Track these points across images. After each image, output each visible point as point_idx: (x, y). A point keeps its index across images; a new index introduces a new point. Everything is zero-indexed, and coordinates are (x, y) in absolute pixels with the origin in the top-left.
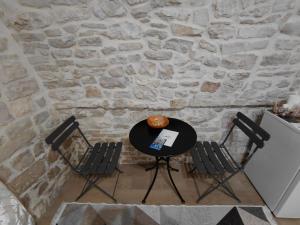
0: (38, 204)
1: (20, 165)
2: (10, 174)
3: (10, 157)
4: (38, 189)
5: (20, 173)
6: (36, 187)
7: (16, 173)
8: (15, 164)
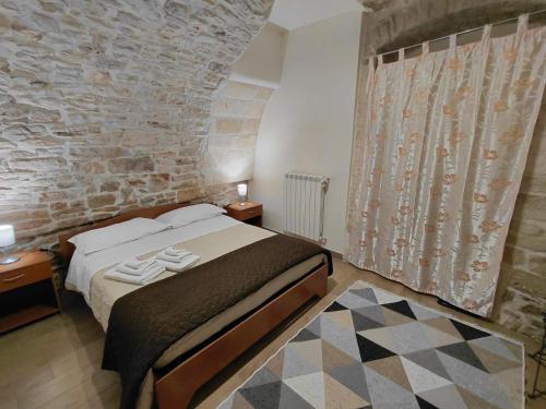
0: (512, 314)
1: (536, 265)
2: (520, 263)
3: (537, 251)
4: (527, 303)
5: (528, 271)
6: (527, 299)
7: (525, 268)
8: (533, 260)
